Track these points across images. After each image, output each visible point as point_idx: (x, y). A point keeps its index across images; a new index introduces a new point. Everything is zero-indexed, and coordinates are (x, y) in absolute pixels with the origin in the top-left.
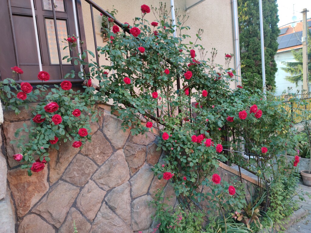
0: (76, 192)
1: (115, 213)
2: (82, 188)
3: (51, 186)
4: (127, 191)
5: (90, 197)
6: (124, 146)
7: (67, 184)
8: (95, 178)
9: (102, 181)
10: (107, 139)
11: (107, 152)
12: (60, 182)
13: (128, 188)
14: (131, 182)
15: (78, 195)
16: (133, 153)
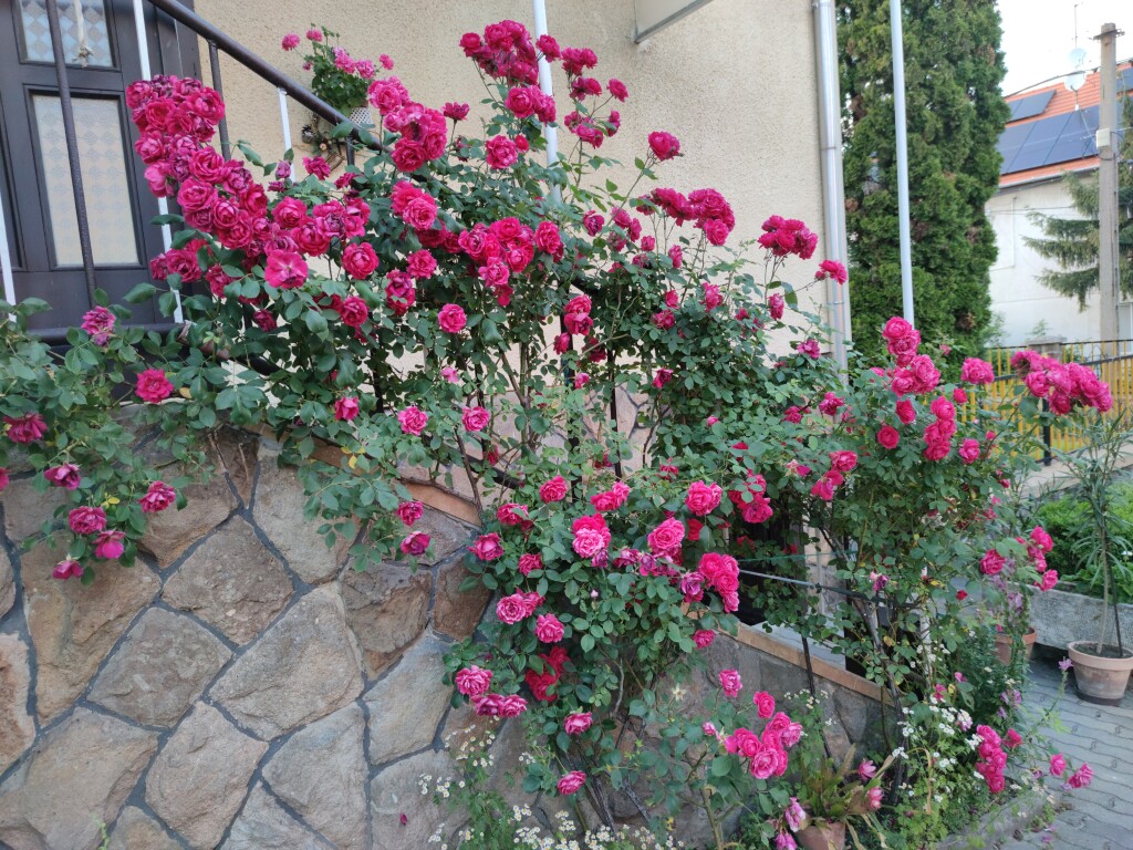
0: (144, 747)
1: (303, 823)
2: (166, 734)
3: (45, 729)
4: (351, 740)
5: (201, 766)
6: (340, 570)
7: (107, 719)
8: (223, 695)
9: (249, 704)
10: (269, 545)
11: (270, 595)
12: (81, 712)
13: (353, 728)
14: (369, 705)
15: (152, 759)
16: (376, 597)
